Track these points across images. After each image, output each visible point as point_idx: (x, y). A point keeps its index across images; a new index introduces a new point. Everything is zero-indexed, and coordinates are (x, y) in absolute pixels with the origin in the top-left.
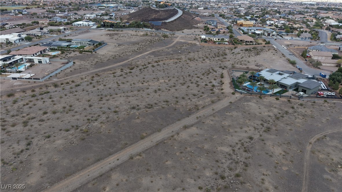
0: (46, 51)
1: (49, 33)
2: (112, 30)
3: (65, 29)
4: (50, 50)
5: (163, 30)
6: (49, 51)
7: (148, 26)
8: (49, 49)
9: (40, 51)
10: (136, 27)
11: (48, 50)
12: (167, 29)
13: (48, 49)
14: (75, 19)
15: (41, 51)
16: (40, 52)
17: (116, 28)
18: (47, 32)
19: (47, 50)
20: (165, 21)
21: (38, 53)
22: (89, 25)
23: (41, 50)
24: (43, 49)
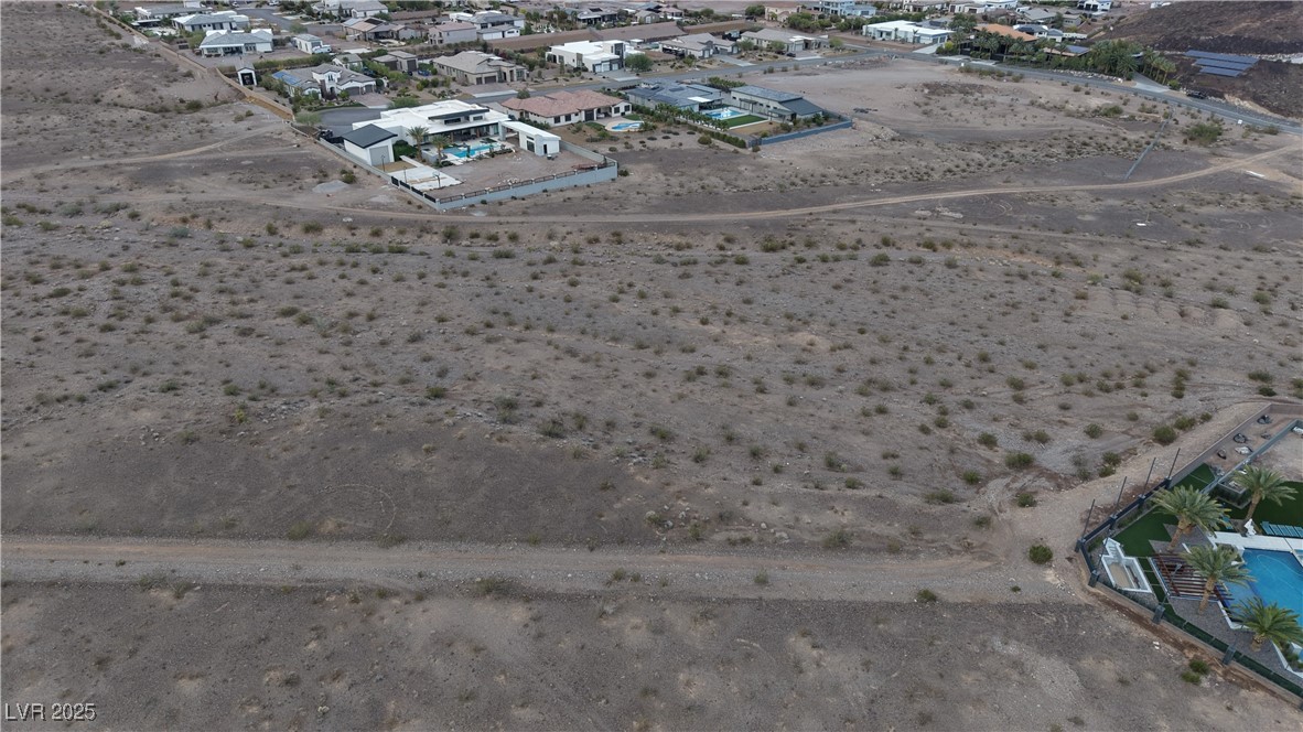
0: (613, 114)
1: (735, 52)
2: (991, 72)
3: (807, 45)
4: (627, 113)
5: (1236, 101)
6: (623, 114)
7: (1162, 72)
8: (627, 108)
9: (586, 111)
10: (1102, 72)
11: (622, 110)
12: (1257, 99)
13: (622, 106)
14: (915, 10)
15: (592, 110)
16: (583, 112)
17: (1013, 62)
18: (730, 49)
19: (617, 110)
20: (1284, 58)
21: (577, 115)
22: (917, 39)
23: (591, 107)
24: (601, 105)
